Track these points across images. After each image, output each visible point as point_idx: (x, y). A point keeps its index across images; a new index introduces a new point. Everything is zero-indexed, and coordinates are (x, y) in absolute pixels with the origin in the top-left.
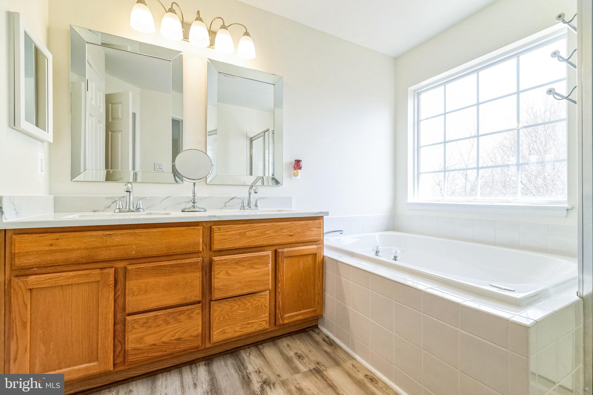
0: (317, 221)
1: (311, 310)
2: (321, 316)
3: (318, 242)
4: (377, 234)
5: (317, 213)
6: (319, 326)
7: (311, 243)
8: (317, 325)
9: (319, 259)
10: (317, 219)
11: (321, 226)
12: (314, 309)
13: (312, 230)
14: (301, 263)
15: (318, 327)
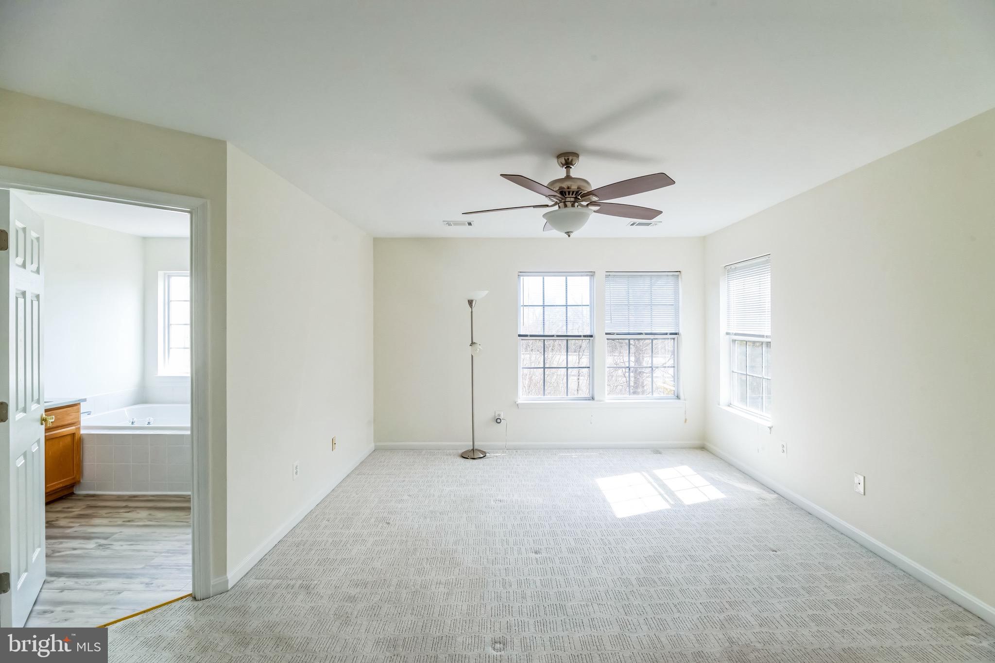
0: (75, 408)
1: (70, 478)
2: (79, 482)
3: (76, 423)
4: (125, 409)
5: (76, 401)
6: (75, 492)
7: (68, 426)
8: (73, 493)
9: (77, 437)
10: (75, 405)
11: (78, 411)
12: (73, 477)
13: (71, 415)
14: (61, 443)
15: (74, 494)
